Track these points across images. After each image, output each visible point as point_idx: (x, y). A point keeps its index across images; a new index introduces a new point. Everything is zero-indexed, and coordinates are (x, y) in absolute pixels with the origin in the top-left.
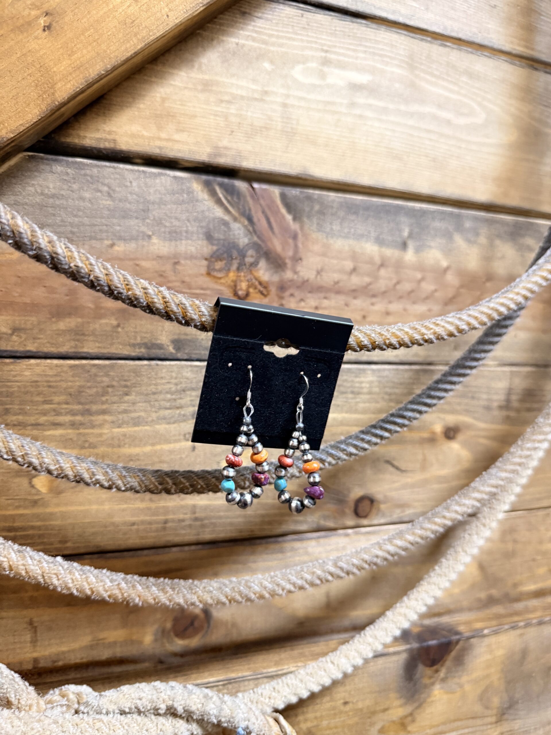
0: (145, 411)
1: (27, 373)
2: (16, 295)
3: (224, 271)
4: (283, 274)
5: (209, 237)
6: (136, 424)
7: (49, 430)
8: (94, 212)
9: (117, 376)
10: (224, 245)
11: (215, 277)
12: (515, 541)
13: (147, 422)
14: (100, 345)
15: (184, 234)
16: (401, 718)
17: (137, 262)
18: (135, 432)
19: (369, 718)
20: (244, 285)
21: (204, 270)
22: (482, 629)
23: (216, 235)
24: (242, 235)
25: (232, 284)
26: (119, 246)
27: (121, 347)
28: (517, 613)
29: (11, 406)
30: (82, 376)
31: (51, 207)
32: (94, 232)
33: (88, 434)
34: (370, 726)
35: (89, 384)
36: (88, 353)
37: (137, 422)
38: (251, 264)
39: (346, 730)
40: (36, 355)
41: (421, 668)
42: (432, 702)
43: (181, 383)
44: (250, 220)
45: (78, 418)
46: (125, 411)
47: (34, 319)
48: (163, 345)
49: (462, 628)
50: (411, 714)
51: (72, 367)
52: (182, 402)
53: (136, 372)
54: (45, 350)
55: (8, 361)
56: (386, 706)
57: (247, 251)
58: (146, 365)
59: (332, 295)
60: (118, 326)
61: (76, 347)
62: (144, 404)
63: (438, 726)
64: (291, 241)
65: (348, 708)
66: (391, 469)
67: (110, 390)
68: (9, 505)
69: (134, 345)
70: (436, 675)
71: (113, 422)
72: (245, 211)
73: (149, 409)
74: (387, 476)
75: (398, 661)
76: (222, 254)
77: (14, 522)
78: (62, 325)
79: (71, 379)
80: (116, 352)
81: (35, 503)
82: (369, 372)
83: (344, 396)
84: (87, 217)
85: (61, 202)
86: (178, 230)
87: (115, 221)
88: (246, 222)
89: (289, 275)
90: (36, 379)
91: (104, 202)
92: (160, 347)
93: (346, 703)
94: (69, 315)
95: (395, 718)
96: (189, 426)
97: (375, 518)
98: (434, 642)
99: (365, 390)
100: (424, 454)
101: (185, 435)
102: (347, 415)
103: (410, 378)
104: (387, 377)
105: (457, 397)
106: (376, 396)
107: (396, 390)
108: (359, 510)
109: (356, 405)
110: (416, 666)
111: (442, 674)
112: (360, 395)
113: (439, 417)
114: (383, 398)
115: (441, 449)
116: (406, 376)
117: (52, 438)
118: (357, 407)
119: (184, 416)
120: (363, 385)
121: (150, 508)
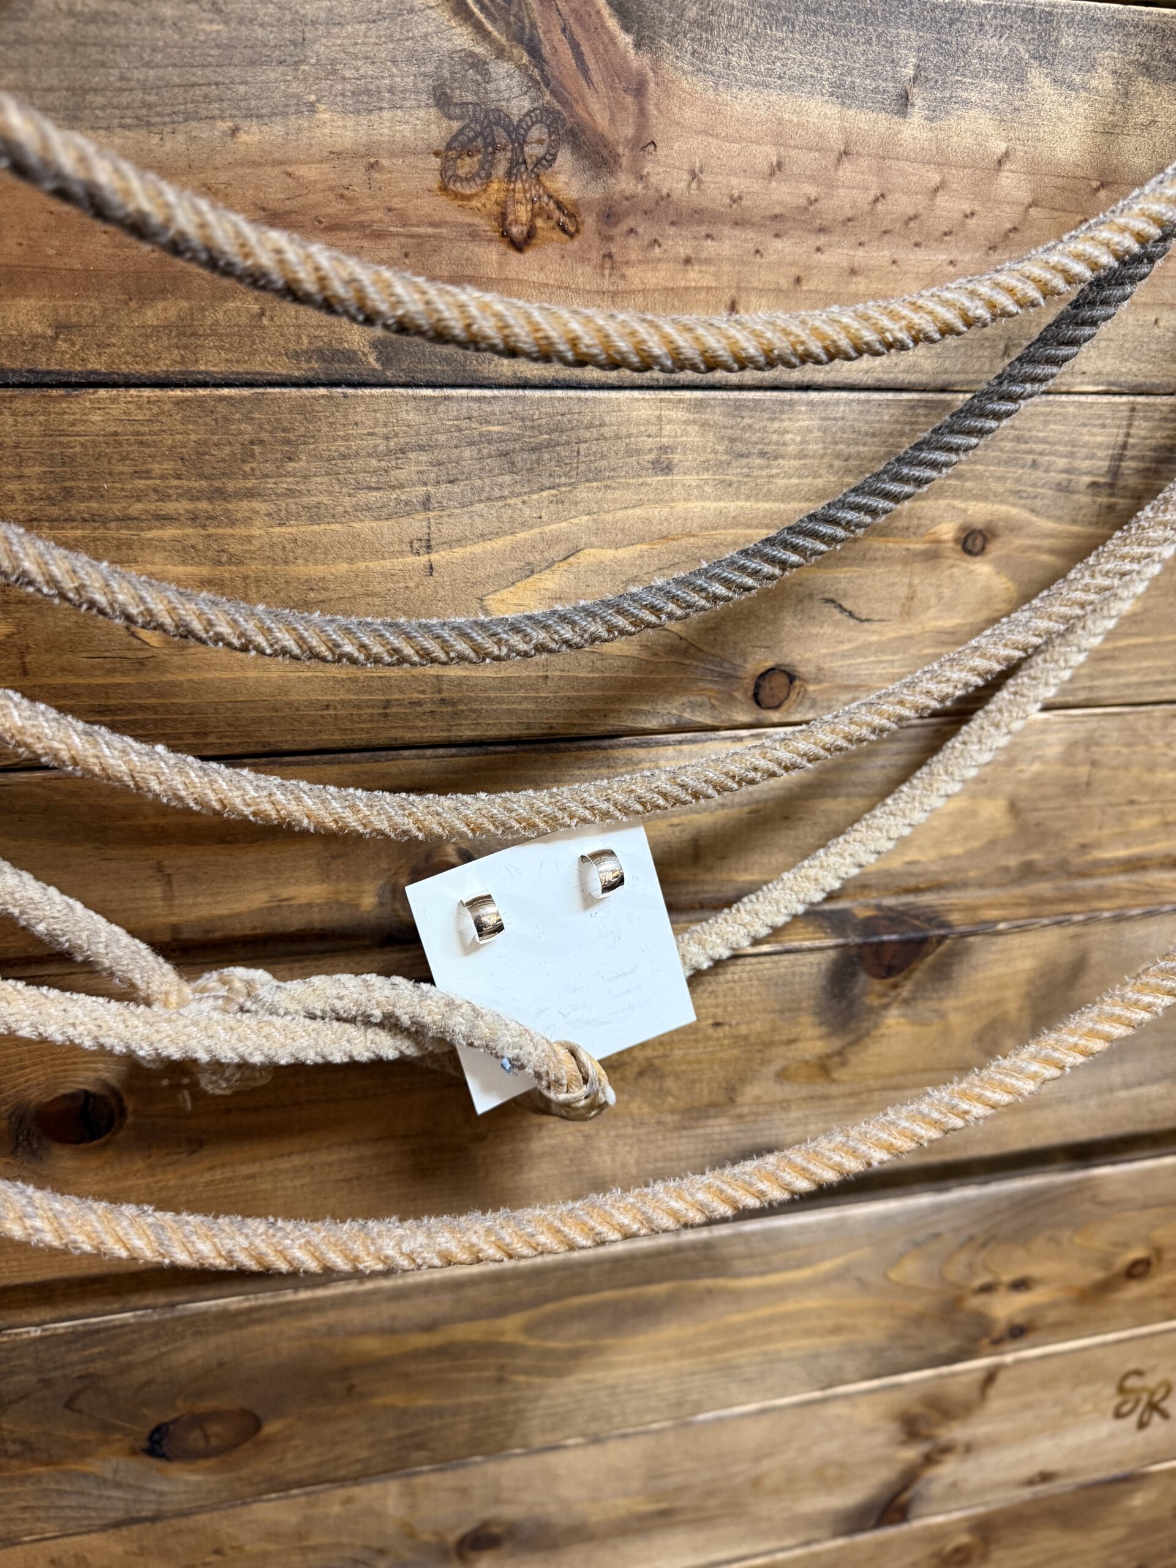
0: (330, 493)
1: (96, 418)
2: (51, 252)
3: (478, 181)
4: (612, 181)
5: (442, 100)
6: (313, 521)
7: (150, 529)
8: (186, 52)
9: (269, 421)
10: (475, 120)
11: (458, 196)
12: (1094, 763)
13: (334, 516)
14: (229, 356)
15: (387, 95)
16: (820, 1058)
17: (289, 170)
18: (314, 533)
19: (760, 1051)
20: (523, 212)
21: (433, 181)
22: (996, 922)
23: (458, 95)
24: (516, 91)
25: (496, 209)
26: (247, 132)
27: (270, 359)
28: (1076, 898)
29: (72, 484)
30: (201, 421)
31: (95, 45)
32: (193, 102)
33: (223, 537)
34: (762, 1064)
35: (215, 438)
36: (207, 373)
37: (316, 514)
38: (538, 162)
39: (716, 1067)
40: (108, 379)
41: (863, 978)
42: (883, 1036)
43: (396, 435)
44: (534, 51)
45: (204, 505)
46: (290, 493)
47: (94, 303)
48: (355, 352)
49: (954, 917)
50: (840, 1053)
51: (179, 403)
52: (402, 474)
53: (303, 409)
54: (124, 369)
55: (54, 392)
56: (792, 1036)
57: (529, 128)
58: (323, 396)
59: (727, 231)
60: (262, 314)
61: (183, 361)
62: (326, 479)
63: (891, 1076)
64: (629, 99)
65: (720, 1032)
66: (838, 615)
67: (257, 449)
68: (93, 667)
69: (297, 355)
70: (893, 994)
71: (269, 515)
72: (523, 28)
73: (337, 488)
74: (828, 630)
75: (819, 964)
76: (473, 140)
77: (108, 698)
78: (152, 315)
79: (180, 427)
80: (262, 370)
81: (141, 663)
82: (803, 408)
83: (744, 461)
84: (174, 65)
85: (114, 30)
86: (372, 87)
87: (234, 72)
88: (526, 59)
89: (624, 184)
90: (112, 429)
91: (206, 26)
92: (350, 357)
93: (717, 1024)
94: (163, 291)
95: (808, 1057)
96: (418, 524)
97: (796, 711)
98: (894, 937)
99: (790, 448)
100: (910, 585)
101: (411, 543)
102: (748, 504)
103: (897, 422)
104: (843, 418)
105: (998, 464)
106: (816, 462)
107: (861, 448)
108: (764, 694)
109: (770, 482)
110: (854, 975)
111: (905, 992)
112: (780, 461)
113: (954, 508)
114: (831, 466)
115: (951, 576)
116: (886, 418)
117: (156, 545)
118: (772, 487)
119: (406, 504)
120: (788, 437)
121: (355, 680)
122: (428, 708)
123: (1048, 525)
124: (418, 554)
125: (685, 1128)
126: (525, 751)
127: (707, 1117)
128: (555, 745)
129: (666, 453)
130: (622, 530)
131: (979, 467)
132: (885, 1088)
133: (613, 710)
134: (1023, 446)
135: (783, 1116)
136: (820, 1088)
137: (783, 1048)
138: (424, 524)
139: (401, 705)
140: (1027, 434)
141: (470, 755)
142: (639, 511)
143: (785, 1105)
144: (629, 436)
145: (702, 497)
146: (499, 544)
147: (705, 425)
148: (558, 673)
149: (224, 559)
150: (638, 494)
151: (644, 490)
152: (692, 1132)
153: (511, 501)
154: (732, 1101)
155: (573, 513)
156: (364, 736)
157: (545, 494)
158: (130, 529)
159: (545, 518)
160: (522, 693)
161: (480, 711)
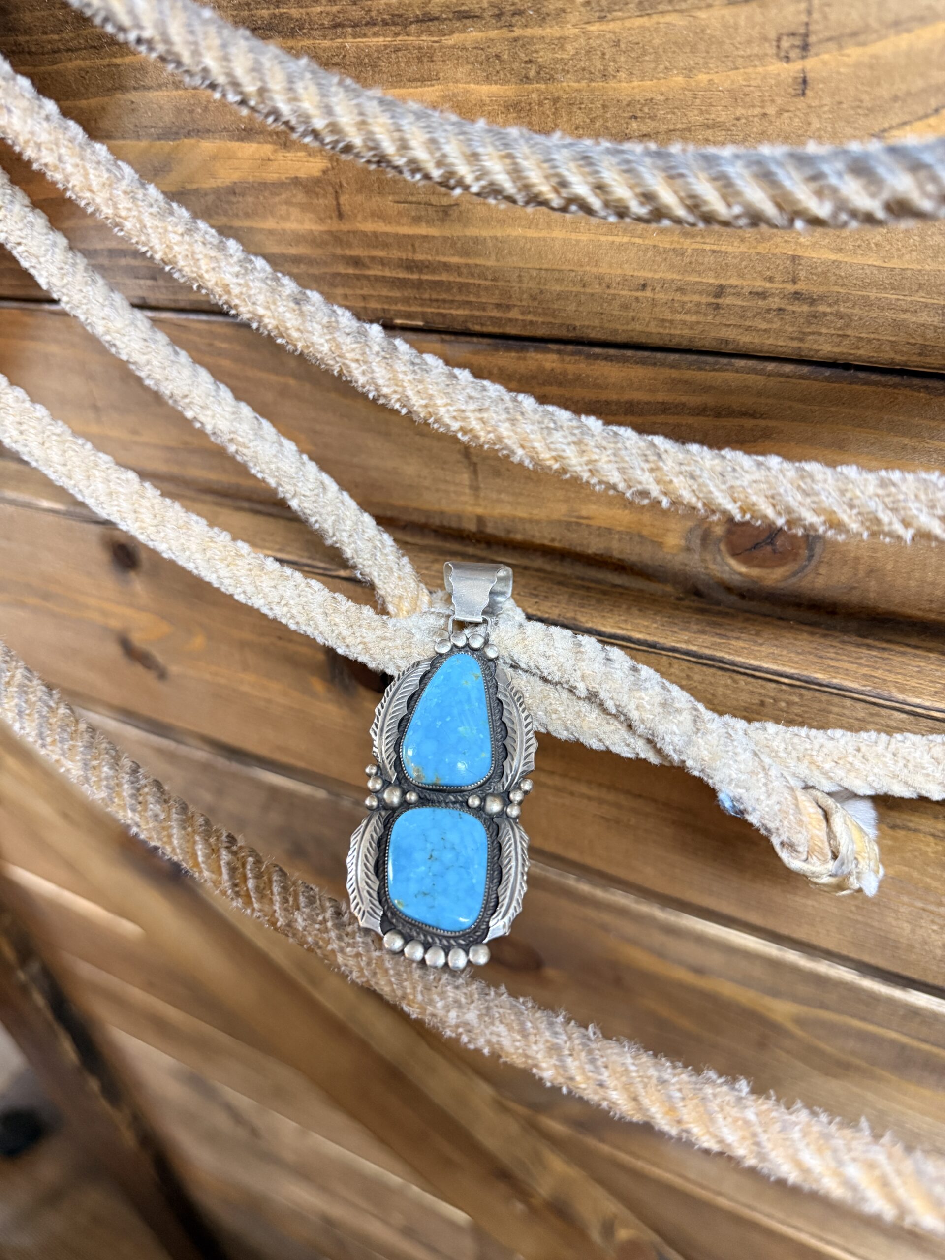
7: (452, 32)
33: (531, 40)
81: (445, 213)
101: (780, 39)
117: (458, 55)
121: (682, 253)
122: (775, 302)
124: (787, 59)
138: (802, 7)
139: (737, 295)
141: (827, 379)
146: (923, 37)
149: (532, 74)
156: (686, 332)
158: (431, 34)
160: (920, 297)
161: (850, 317)
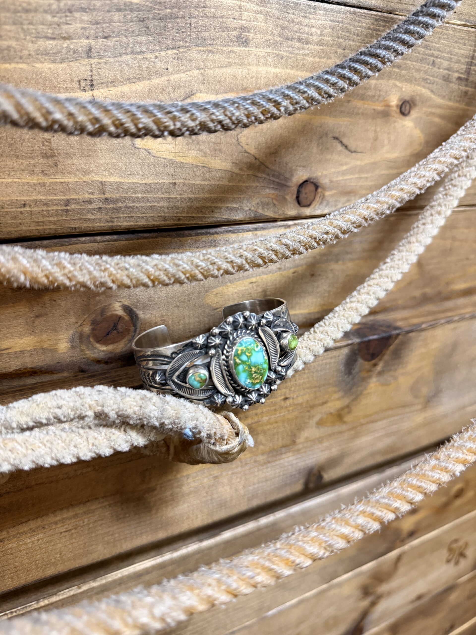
0: (16, 39)
12: (454, 239)
16: (338, 411)
19: (308, 411)
22: (421, 324)
28: (450, 310)
34: (309, 418)
39: (286, 425)
41: (360, 361)
42: (368, 394)
49: (399, 324)
50: (348, 406)
56: (324, 401)
63: (371, 415)
65: (288, 402)
66: (340, 148)
70: (373, 369)
74: (335, 157)
75: (339, 356)
82: (321, 12)
83: (290, 43)
93: (286, 399)
95: (332, 411)
96: (83, 68)
97: (319, 208)
98: (375, 337)
99: (315, 37)
100: (376, 132)
101: (79, 81)
102: (292, 72)
103: (369, 28)
104: (342, 22)
105: (417, 62)
106: (328, 49)
107: (352, 43)
108: (302, 196)
109: (304, 59)
110: (355, 361)
111: (379, 368)
112: (309, 45)
113: (396, 86)
114: (336, 52)
115: (395, 127)
116: (364, 25)
118: (305, 62)
119: (74, 52)
120: (314, 30)
121: (44, 185)
122: (96, 205)
123: (439, 101)
124: (84, 90)
125: (269, 462)
126: (163, 236)
127: (281, 454)
128: (182, 232)
129: (245, 32)
130: (219, 82)
131: (409, 62)
132: (368, 423)
133: (216, 207)
134: (429, 52)
135: (320, 446)
136: (338, 428)
137: (320, 407)
138: (88, 68)
139: (77, 203)
140: (431, 44)
141: (127, 240)
142: (229, 71)
143: (320, 440)
144: (222, 17)
145: (266, 65)
146: (141, 86)
147: (267, 15)
148: (183, 181)
150: (228, 58)
151: (232, 56)
152: (273, 464)
153: (148, 56)
154: (294, 442)
155: (188, 67)
156: (52, 226)
157: (170, 52)
159: (170, 70)
160: (159, 195)
161: (132, 207)
